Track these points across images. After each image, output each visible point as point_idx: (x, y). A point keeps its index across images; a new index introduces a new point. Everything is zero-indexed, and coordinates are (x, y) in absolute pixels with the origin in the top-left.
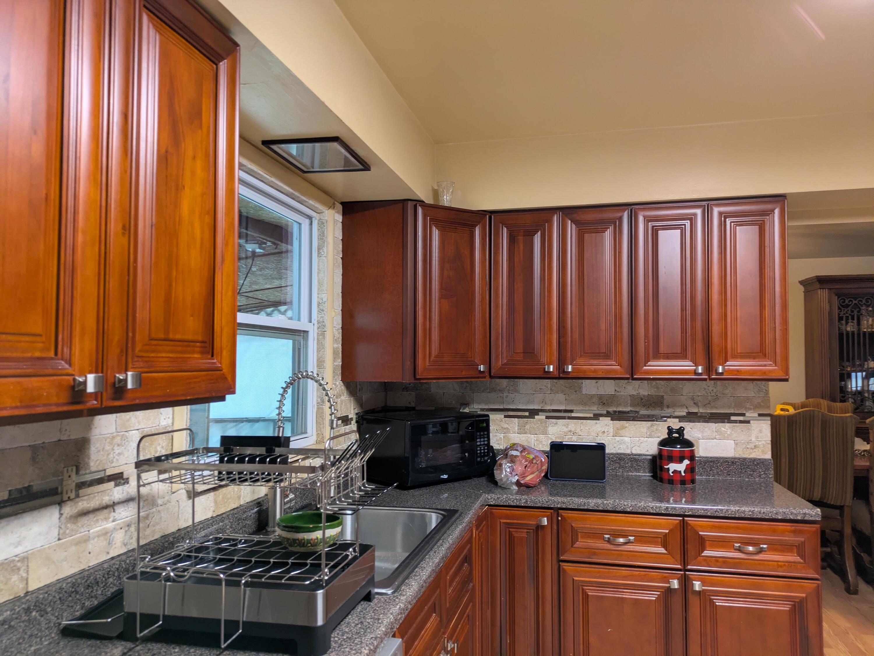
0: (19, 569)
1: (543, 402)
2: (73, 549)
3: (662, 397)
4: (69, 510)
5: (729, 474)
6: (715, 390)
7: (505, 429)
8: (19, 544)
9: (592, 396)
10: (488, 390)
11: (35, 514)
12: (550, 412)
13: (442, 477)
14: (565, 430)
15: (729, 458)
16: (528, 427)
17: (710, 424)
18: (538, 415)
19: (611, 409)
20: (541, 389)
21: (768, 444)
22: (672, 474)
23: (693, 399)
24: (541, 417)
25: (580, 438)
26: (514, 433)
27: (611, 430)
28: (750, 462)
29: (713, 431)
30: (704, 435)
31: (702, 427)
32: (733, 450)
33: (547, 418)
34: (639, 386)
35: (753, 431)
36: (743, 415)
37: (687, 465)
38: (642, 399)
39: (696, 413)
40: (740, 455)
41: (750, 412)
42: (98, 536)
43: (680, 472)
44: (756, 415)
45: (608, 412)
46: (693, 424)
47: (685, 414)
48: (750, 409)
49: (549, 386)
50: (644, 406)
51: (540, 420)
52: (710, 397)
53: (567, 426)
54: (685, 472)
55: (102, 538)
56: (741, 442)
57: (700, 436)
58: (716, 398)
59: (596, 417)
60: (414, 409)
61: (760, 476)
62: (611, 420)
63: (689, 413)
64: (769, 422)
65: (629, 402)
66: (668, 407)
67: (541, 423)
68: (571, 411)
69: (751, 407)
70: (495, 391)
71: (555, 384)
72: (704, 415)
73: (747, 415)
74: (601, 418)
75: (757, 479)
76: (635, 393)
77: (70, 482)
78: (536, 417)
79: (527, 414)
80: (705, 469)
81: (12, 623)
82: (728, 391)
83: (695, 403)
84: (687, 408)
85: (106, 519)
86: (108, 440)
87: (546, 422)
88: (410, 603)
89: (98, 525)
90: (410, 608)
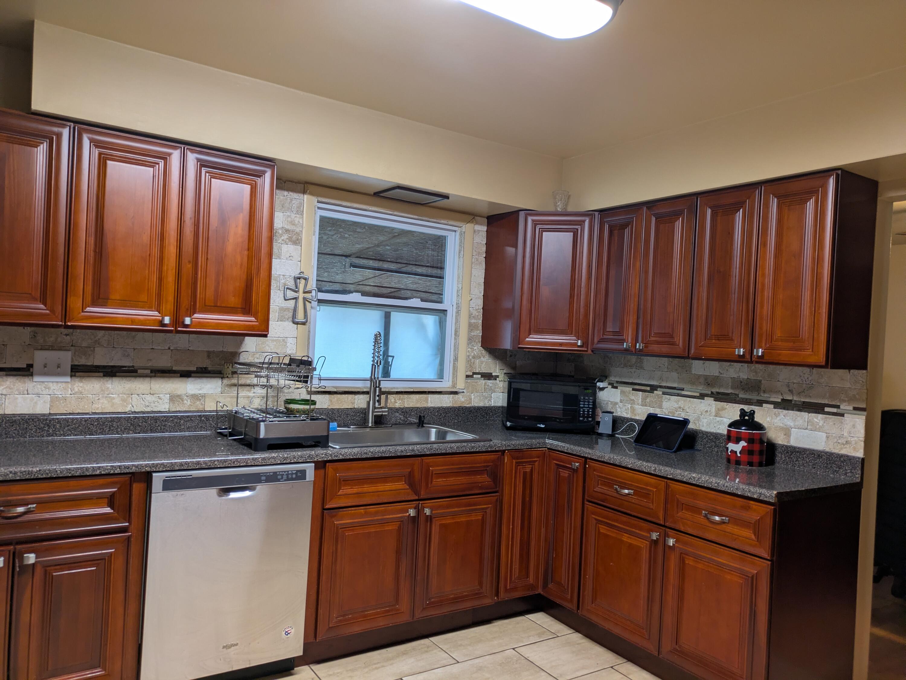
0: (200, 400)
1: (661, 379)
2: (229, 399)
3: (760, 381)
4: (226, 381)
5: (814, 468)
6: (810, 378)
7: (632, 400)
8: (200, 389)
9: (699, 376)
10: (622, 366)
11: (209, 379)
12: (666, 388)
13: (538, 425)
14: (676, 406)
15: (817, 451)
16: (648, 400)
17: (803, 413)
18: (657, 390)
19: (715, 390)
20: (660, 367)
21: (861, 441)
22: (730, 454)
23: (788, 386)
24: (659, 392)
25: (687, 415)
26: (638, 404)
27: (713, 410)
28: (837, 457)
29: (805, 421)
30: (796, 424)
31: (794, 415)
32: (823, 444)
33: (664, 393)
34: (740, 369)
35: (846, 425)
36: (838, 407)
37: (743, 447)
38: (741, 382)
39: (791, 401)
40: (830, 449)
41: (844, 404)
42: (244, 397)
43: (736, 452)
44: (851, 408)
45: (712, 393)
46: (787, 411)
47: (780, 400)
48: (844, 401)
49: (666, 364)
50: (743, 389)
51: (658, 395)
52: (804, 385)
53: (677, 402)
54: (740, 453)
55: (246, 399)
56: (832, 436)
57: (792, 424)
58: (811, 387)
59: (702, 396)
60: (573, 377)
61: (846, 474)
62: (715, 400)
63: (783, 400)
64: (864, 417)
65: (730, 384)
66: (764, 392)
67: (658, 398)
68: (683, 390)
69: (846, 399)
70: (626, 367)
71: (670, 362)
72: (797, 403)
73: (842, 407)
74: (705, 398)
75: (842, 477)
76: (735, 376)
77: (228, 370)
78: (655, 392)
79: (648, 388)
80: (791, 458)
81: (192, 419)
82: (823, 380)
83: (789, 390)
84: (782, 395)
85: (249, 391)
86: (251, 355)
87: (662, 397)
88: (343, 455)
89: (244, 393)
90: (341, 457)
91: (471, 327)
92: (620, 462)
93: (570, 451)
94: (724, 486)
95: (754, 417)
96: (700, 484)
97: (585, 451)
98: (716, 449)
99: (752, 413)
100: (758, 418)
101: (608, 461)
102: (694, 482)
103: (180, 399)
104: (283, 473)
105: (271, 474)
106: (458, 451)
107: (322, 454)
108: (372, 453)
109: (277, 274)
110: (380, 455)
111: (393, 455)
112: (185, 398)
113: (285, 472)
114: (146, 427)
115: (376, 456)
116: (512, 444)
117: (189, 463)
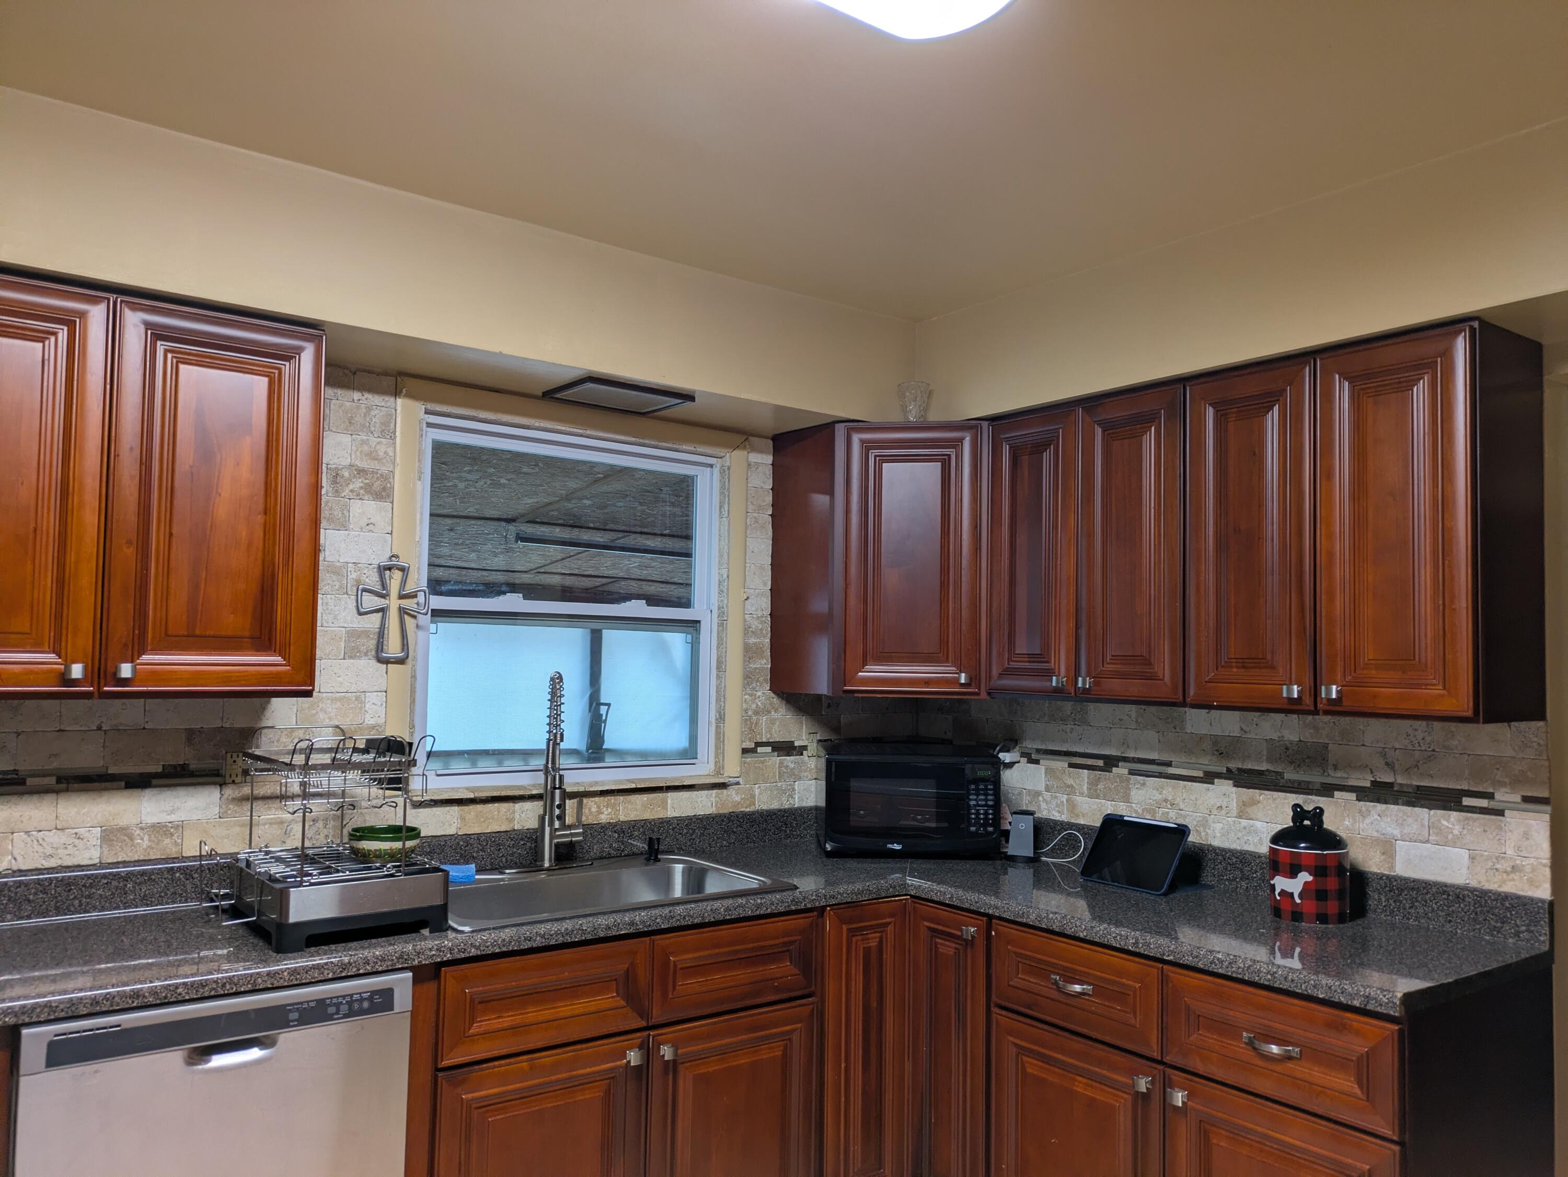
0: (172, 835)
1: (1124, 743)
2: (238, 829)
3: (1326, 746)
4: (229, 792)
5: (1450, 921)
6: (1428, 739)
7: (1068, 786)
8: (172, 812)
9: (1201, 738)
10: (1046, 718)
11: (191, 790)
12: (1135, 762)
13: (890, 846)
14: (1158, 797)
15: (1452, 886)
16: (1101, 786)
17: (1417, 810)
18: (1118, 766)
19: (1233, 765)
20: (1120, 720)
21: (1545, 866)
22: (1278, 898)
23: (1384, 755)
24: (1121, 770)
25: (1181, 815)
26: (1082, 794)
27: (1234, 805)
28: (1496, 900)
29: (1423, 826)
30: (1405, 831)
31: (1401, 814)
32: (1464, 871)
33: (1132, 772)
34: (1282, 721)
35: (1509, 834)
36: (1490, 796)
37: (1306, 883)
38: (1287, 749)
39: (1390, 785)
40: (1480, 882)
41: (1504, 790)
42: (271, 824)
43: (1292, 894)
44: (1518, 798)
45: (1229, 770)
46: (1384, 806)
47: (1368, 784)
48: (1503, 784)
49: (1134, 715)
50: (1291, 763)
51: (1120, 776)
52: (1417, 753)
53: (1159, 789)
54: (1301, 895)
55: (276, 826)
56: (1482, 856)
57: (1397, 833)
58: (1431, 756)
59: (1209, 778)
60: (950, 742)
61: (1517, 934)
62: (1235, 786)
63: (1375, 783)
64: (1547, 817)
65: (1265, 753)
66: (1335, 767)
67: (1121, 782)
68: (1169, 764)
69: (1507, 780)
70: (1055, 721)
71: (1142, 711)
72: (1405, 789)
73: (1498, 796)
74: (1216, 781)
75: (1511, 940)
76: (1275, 736)
77: (234, 767)
78: (1114, 769)
79: (1100, 763)
80: (1401, 902)
82: (1455, 743)
83: (1387, 764)
84: (1372, 773)
86: (285, 733)
87: (1128, 780)
88: (477, 948)
89: (268, 814)
90: (474, 952)
91: (749, 652)
92: (1063, 926)
93: (956, 903)
94: (1286, 979)
95: (1322, 822)
96: (1234, 975)
97: (987, 901)
98: (1243, 883)
99: (1318, 814)
100: (1330, 823)
101: (1037, 924)
102: (1220, 971)
103: (125, 835)
104: (340, 1000)
105: (312, 1004)
106: (728, 917)
107: (431, 950)
108: (543, 936)
109: (341, 561)
110: (561, 940)
111: (589, 937)
112: (138, 832)
113: (344, 997)
114: (44, 902)
115: (553, 942)
116: (839, 893)
117: (114, 998)
